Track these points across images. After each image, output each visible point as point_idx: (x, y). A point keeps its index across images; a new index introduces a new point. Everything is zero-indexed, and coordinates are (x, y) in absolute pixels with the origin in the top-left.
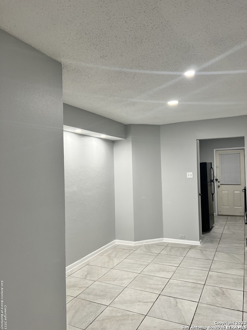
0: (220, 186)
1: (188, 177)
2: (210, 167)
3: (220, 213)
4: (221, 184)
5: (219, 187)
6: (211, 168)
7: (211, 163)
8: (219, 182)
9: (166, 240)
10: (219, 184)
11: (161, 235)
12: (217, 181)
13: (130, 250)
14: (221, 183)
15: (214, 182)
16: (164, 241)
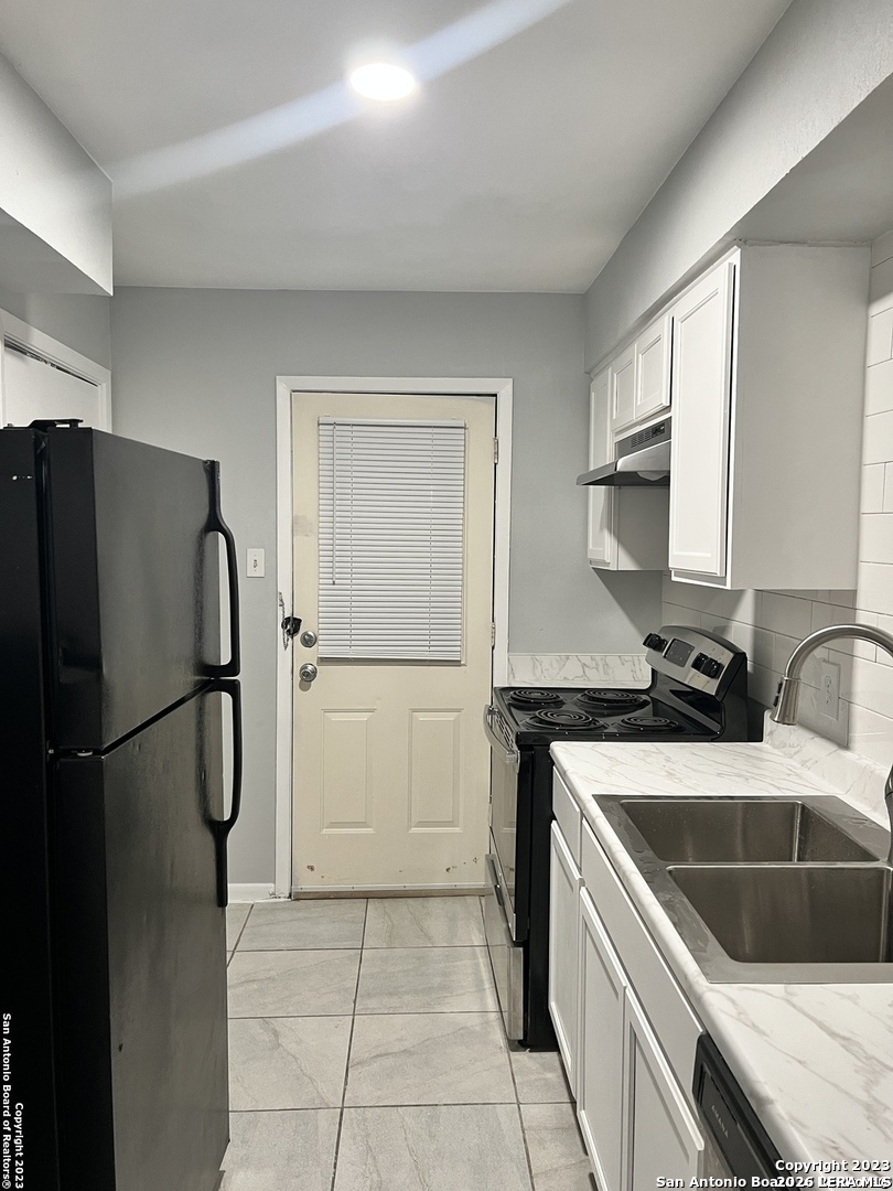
0: (315, 672)
3: (309, 884)
4: (324, 661)
5: (308, 677)
6: (214, 524)
7: (212, 469)
8: (309, 642)
10: (308, 656)
12: (298, 638)
14: (321, 650)
15: (234, 690)
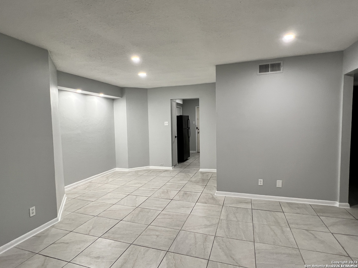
1: (165, 125)
2: (188, 119)
7: (188, 116)
9: (151, 167)
11: (148, 164)
12: (198, 129)
13: (124, 173)
15: (190, 129)
16: (150, 168)
